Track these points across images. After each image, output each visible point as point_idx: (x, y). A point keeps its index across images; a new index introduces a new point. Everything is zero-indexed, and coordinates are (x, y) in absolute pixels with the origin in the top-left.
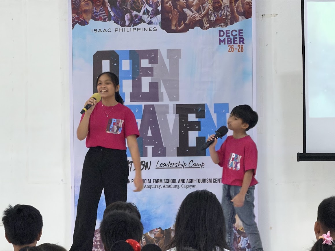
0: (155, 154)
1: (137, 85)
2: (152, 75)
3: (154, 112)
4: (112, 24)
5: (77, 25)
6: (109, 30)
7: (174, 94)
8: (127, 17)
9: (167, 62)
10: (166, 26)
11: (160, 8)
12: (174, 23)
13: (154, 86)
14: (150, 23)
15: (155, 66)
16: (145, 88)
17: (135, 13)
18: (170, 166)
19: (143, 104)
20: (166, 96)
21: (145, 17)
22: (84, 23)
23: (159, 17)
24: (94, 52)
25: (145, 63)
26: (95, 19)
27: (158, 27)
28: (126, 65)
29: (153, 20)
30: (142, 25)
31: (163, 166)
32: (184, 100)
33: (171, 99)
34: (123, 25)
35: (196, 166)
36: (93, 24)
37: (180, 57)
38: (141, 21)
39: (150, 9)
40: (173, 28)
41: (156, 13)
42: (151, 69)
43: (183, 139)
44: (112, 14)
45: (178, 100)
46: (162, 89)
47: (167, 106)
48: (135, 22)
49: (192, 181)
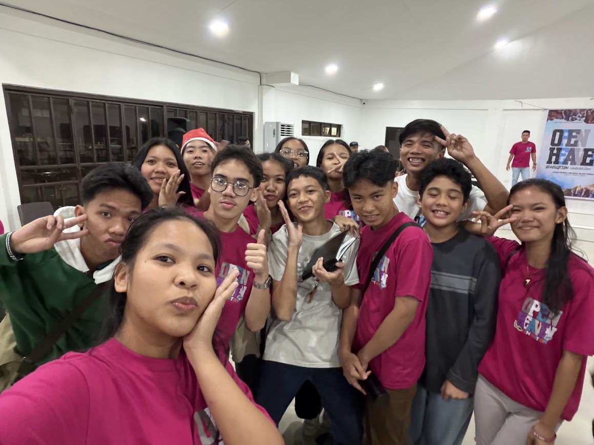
0: (571, 164)
1: (569, 140)
2: (576, 138)
3: (574, 151)
4: (563, 120)
5: (549, 121)
6: (561, 122)
7: (584, 144)
8: (570, 118)
9: (584, 134)
10: (586, 121)
11: (585, 115)
12: (590, 120)
13: (576, 142)
14: (580, 120)
15: (578, 135)
16: (572, 142)
17: (574, 117)
18: (576, 168)
19: (570, 147)
20: (580, 145)
21: (578, 118)
22: (552, 120)
23: (584, 118)
24: (554, 130)
25: (574, 134)
26: (557, 118)
27: (583, 122)
28: (566, 134)
29: (581, 119)
30: (576, 121)
31: (574, 168)
32: (587, 147)
33: (582, 146)
34: (568, 120)
35: (587, 169)
36: (555, 120)
37: (590, 132)
38: (576, 119)
39: (581, 115)
40: (589, 122)
41: (583, 117)
42: (576, 136)
43: (584, 160)
44: (564, 117)
45: (585, 146)
46: (579, 143)
47: (580, 149)
48: (572, 120)
49: (584, 174)
